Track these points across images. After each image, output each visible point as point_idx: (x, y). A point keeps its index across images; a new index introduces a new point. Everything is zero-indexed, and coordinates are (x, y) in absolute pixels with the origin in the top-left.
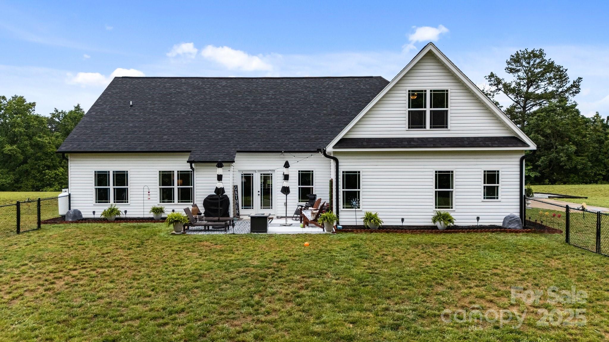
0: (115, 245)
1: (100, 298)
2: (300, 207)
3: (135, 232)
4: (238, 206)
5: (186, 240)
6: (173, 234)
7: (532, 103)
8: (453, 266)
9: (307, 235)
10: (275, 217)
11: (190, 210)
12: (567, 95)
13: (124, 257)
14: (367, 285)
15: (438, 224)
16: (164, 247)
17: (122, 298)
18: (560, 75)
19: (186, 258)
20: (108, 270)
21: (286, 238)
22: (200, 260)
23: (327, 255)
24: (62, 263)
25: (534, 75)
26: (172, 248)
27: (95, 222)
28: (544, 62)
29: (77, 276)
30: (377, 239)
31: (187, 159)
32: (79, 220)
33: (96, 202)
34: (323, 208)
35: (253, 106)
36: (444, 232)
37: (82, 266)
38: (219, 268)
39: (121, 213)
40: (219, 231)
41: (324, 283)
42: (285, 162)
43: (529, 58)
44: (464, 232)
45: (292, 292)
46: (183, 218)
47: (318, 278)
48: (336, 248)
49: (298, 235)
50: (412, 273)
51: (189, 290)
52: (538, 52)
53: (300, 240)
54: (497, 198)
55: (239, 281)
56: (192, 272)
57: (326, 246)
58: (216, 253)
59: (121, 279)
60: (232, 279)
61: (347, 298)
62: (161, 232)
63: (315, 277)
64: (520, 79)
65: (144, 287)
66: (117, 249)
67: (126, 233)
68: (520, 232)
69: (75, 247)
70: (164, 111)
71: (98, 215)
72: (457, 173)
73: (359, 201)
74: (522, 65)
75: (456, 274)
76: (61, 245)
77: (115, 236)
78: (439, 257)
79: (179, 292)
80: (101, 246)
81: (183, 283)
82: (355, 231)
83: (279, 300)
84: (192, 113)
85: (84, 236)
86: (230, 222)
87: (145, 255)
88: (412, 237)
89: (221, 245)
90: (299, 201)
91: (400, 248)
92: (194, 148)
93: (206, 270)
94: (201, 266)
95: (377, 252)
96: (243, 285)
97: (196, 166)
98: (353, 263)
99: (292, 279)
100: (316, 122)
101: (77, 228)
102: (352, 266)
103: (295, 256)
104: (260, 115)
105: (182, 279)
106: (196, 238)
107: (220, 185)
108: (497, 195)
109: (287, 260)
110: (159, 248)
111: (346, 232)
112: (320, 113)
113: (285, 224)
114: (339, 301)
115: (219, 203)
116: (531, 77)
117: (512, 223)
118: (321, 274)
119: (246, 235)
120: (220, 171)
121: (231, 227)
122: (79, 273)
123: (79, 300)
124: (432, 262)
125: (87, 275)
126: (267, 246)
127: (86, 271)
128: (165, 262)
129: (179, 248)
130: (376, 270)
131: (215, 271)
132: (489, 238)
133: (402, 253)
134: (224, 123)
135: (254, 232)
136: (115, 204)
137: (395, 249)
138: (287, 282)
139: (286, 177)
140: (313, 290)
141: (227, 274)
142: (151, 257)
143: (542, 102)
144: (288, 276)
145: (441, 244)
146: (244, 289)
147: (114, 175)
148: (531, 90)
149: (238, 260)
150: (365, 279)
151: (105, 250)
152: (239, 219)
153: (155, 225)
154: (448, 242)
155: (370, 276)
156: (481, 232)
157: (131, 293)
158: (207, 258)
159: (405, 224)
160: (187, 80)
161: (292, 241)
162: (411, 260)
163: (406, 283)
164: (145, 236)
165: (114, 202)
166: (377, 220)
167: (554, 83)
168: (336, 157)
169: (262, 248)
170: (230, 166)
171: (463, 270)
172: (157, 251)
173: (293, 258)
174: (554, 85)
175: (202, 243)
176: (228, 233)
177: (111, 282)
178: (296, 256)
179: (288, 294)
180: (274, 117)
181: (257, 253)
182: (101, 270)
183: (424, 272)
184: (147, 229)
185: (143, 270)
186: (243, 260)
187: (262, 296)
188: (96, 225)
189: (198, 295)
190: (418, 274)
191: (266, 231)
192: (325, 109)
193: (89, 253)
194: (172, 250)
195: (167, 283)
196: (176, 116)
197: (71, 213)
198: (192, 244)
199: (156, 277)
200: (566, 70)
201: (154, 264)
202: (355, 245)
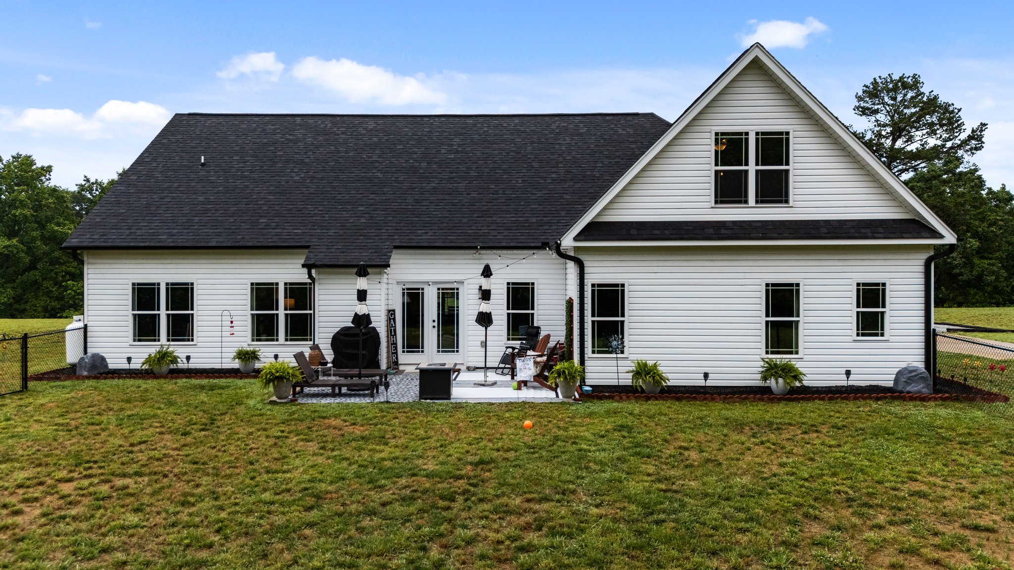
0: (159, 425)
1: (105, 550)
2: (510, 350)
3: (202, 397)
4: (396, 348)
5: (296, 416)
6: (273, 403)
7: (900, 167)
8: (827, 475)
9: (527, 406)
10: (463, 368)
11: (305, 358)
12: (960, 153)
13: (172, 453)
14: (664, 521)
15: (772, 383)
16: (253, 429)
17: (152, 550)
18: (949, 119)
19: (294, 455)
20: (136, 483)
21: (487, 412)
22: (320, 460)
23: (571, 449)
24: (47, 465)
25: (905, 118)
26: (269, 433)
27: (130, 378)
28: (920, 97)
29: (69, 495)
30: (661, 414)
31: (302, 262)
32: (101, 374)
33: (134, 340)
34: (555, 352)
35: (424, 165)
36: (785, 400)
37: (85, 473)
38: (357, 477)
39: (179, 360)
40: (359, 396)
41: (573, 514)
42: (483, 266)
43: (895, 89)
44: (823, 399)
45: (508, 538)
46: (291, 371)
47: (558, 501)
48: (586, 434)
49: (510, 406)
50: (749, 491)
51: (294, 531)
52: (909, 80)
53: (515, 415)
54: (882, 335)
55: (399, 509)
56: (304, 485)
57: (566, 429)
58: (354, 444)
59: (157, 504)
60: (384, 505)
61: (626, 553)
62: (252, 398)
63: (552, 500)
64: (879, 125)
65: (202, 521)
66: (161, 433)
67: (184, 399)
68: (929, 400)
69: (82, 429)
70: (263, 175)
71: (136, 364)
72: (807, 288)
73: (623, 338)
74: (884, 104)
75: (839, 492)
76: (56, 425)
77: (162, 406)
78: (791, 453)
79: (272, 537)
80: (132, 428)
81: (283, 513)
82: (617, 398)
83: (482, 557)
84: (313, 178)
85: (103, 407)
86: (381, 380)
87: (215, 447)
88: (727, 409)
89: (362, 426)
90: (508, 339)
91: (710, 432)
92: (316, 240)
93: (331, 483)
94: (322, 473)
95: (666, 441)
96: (407, 520)
97: (319, 273)
98: (625, 467)
99: (507, 506)
100: (539, 194)
101: (95, 388)
102: (624, 476)
103: (507, 451)
104: (437, 181)
105: (282, 504)
106: (315, 411)
107: (362, 309)
108: (882, 329)
109: (492, 461)
110: (243, 431)
111: (600, 398)
112: (545, 178)
113: (483, 383)
114: (611, 562)
115: (361, 342)
116: (900, 122)
117: (914, 381)
118: (564, 494)
119: (411, 405)
120: (362, 283)
121: (382, 388)
122: (76, 489)
123: (60, 555)
124: (782, 465)
125: (90, 494)
126: (451, 428)
127: (91, 485)
128: (252, 463)
129: (283, 431)
130: (673, 484)
131: (349, 485)
132: (874, 411)
133: (715, 445)
134: (372, 196)
135: (426, 399)
136: (168, 343)
137: (701, 437)
138: (495, 511)
139: (486, 295)
140: (553, 532)
141: (373, 493)
142: (225, 451)
143: (918, 165)
144: (498, 496)
145: (785, 424)
146: (408, 531)
147: (167, 289)
148: (899, 144)
149: (396, 458)
150: (656, 504)
151: (139, 435)
152: (399, 372)
153: (240, 382)
154: (797, 419)
155: (665, 498)
156: (856, 399)
157: (170, 538)
158: (335, 453)
159: (710, 383)
160: (306, 120)
161: (499, 418)
162: (738, 460)
163: (742, 515)
164: (220, 406)
165: (168, 340)
166: (658, 375)
167: (938, 132)
168: (579, 257)
169: (443, 432)
170: (380, 273)
171: (849, 482)
172: (238, 439)
173: (505, 455)
174: (939, 136)
175: (326, 421)
176: (377, 400)
177: (137, 510)
178: (509, 450)
179: (500, 542)
180: (462, 185)
181: (432, 443)
182: (119, 482)
183: (772, 488)
184: (226, 392)
185: (204, 483)
186: (405, 459)
187: (445, 546)
188: (131, 383)
189: (312, 544)
190: (760, 494)
191: (449, 398)
192: (554, 170)
193: (104, 442)
194: (267, 437)
195: (250, 512)
196: (283, 183)
197: (87, 360)
198: (307, 423)
199: (229, 498)
200: (959, 110)
201: (230, 467)
202: (622, 427)
